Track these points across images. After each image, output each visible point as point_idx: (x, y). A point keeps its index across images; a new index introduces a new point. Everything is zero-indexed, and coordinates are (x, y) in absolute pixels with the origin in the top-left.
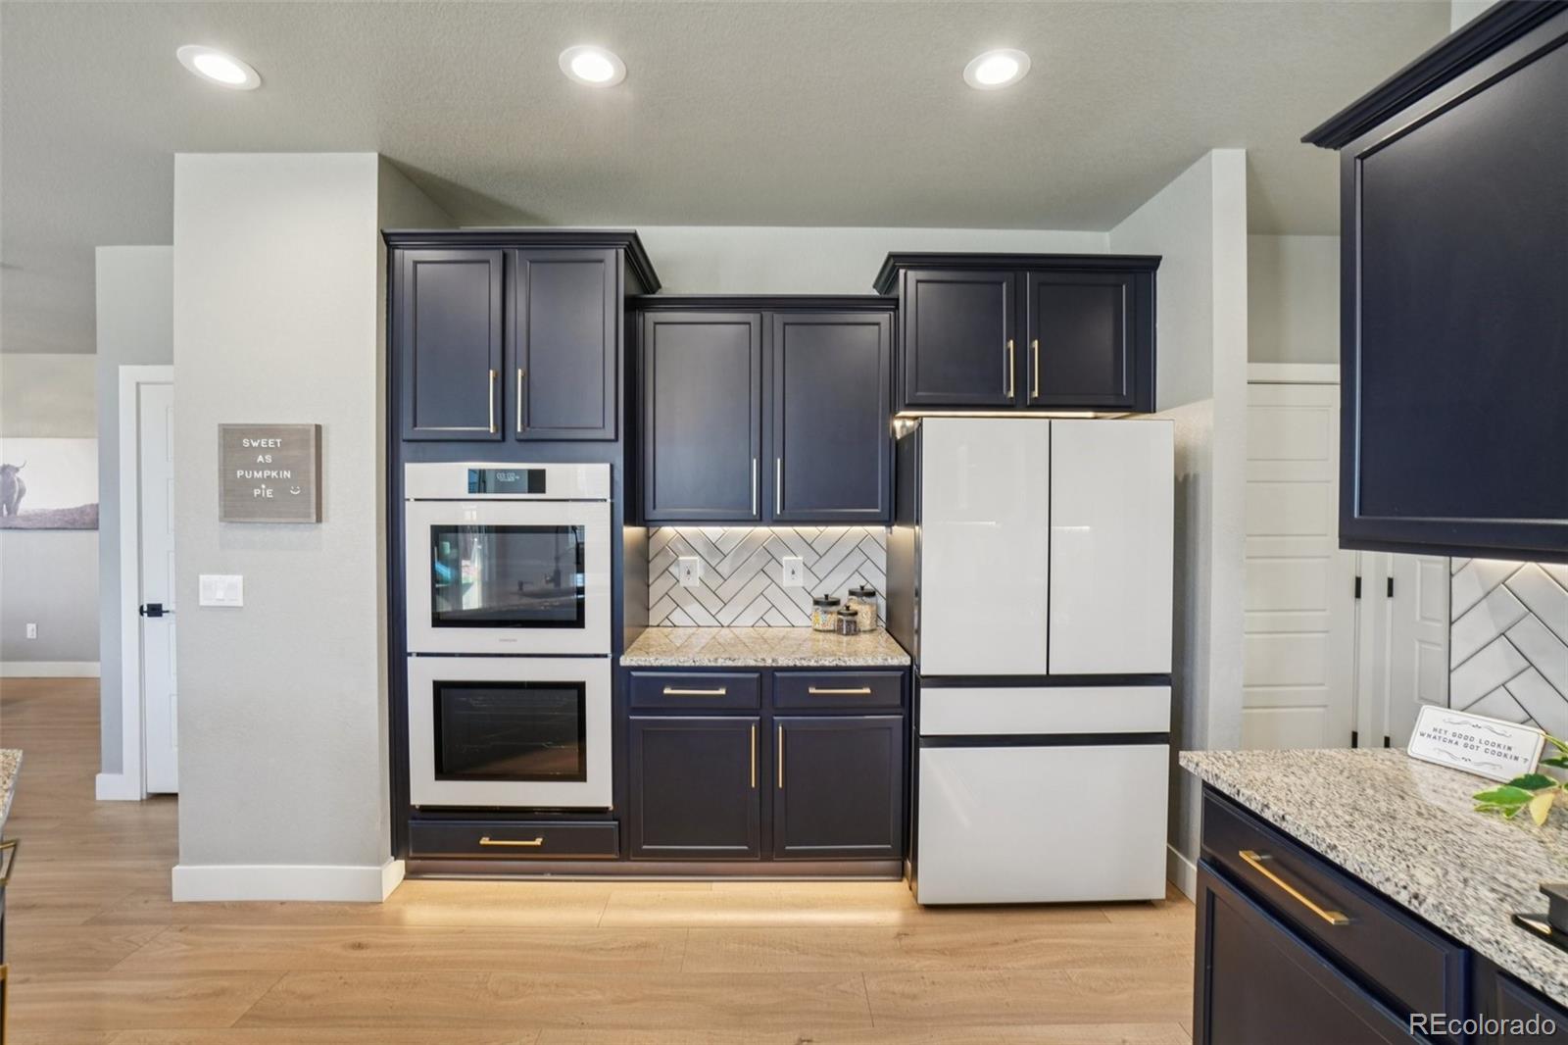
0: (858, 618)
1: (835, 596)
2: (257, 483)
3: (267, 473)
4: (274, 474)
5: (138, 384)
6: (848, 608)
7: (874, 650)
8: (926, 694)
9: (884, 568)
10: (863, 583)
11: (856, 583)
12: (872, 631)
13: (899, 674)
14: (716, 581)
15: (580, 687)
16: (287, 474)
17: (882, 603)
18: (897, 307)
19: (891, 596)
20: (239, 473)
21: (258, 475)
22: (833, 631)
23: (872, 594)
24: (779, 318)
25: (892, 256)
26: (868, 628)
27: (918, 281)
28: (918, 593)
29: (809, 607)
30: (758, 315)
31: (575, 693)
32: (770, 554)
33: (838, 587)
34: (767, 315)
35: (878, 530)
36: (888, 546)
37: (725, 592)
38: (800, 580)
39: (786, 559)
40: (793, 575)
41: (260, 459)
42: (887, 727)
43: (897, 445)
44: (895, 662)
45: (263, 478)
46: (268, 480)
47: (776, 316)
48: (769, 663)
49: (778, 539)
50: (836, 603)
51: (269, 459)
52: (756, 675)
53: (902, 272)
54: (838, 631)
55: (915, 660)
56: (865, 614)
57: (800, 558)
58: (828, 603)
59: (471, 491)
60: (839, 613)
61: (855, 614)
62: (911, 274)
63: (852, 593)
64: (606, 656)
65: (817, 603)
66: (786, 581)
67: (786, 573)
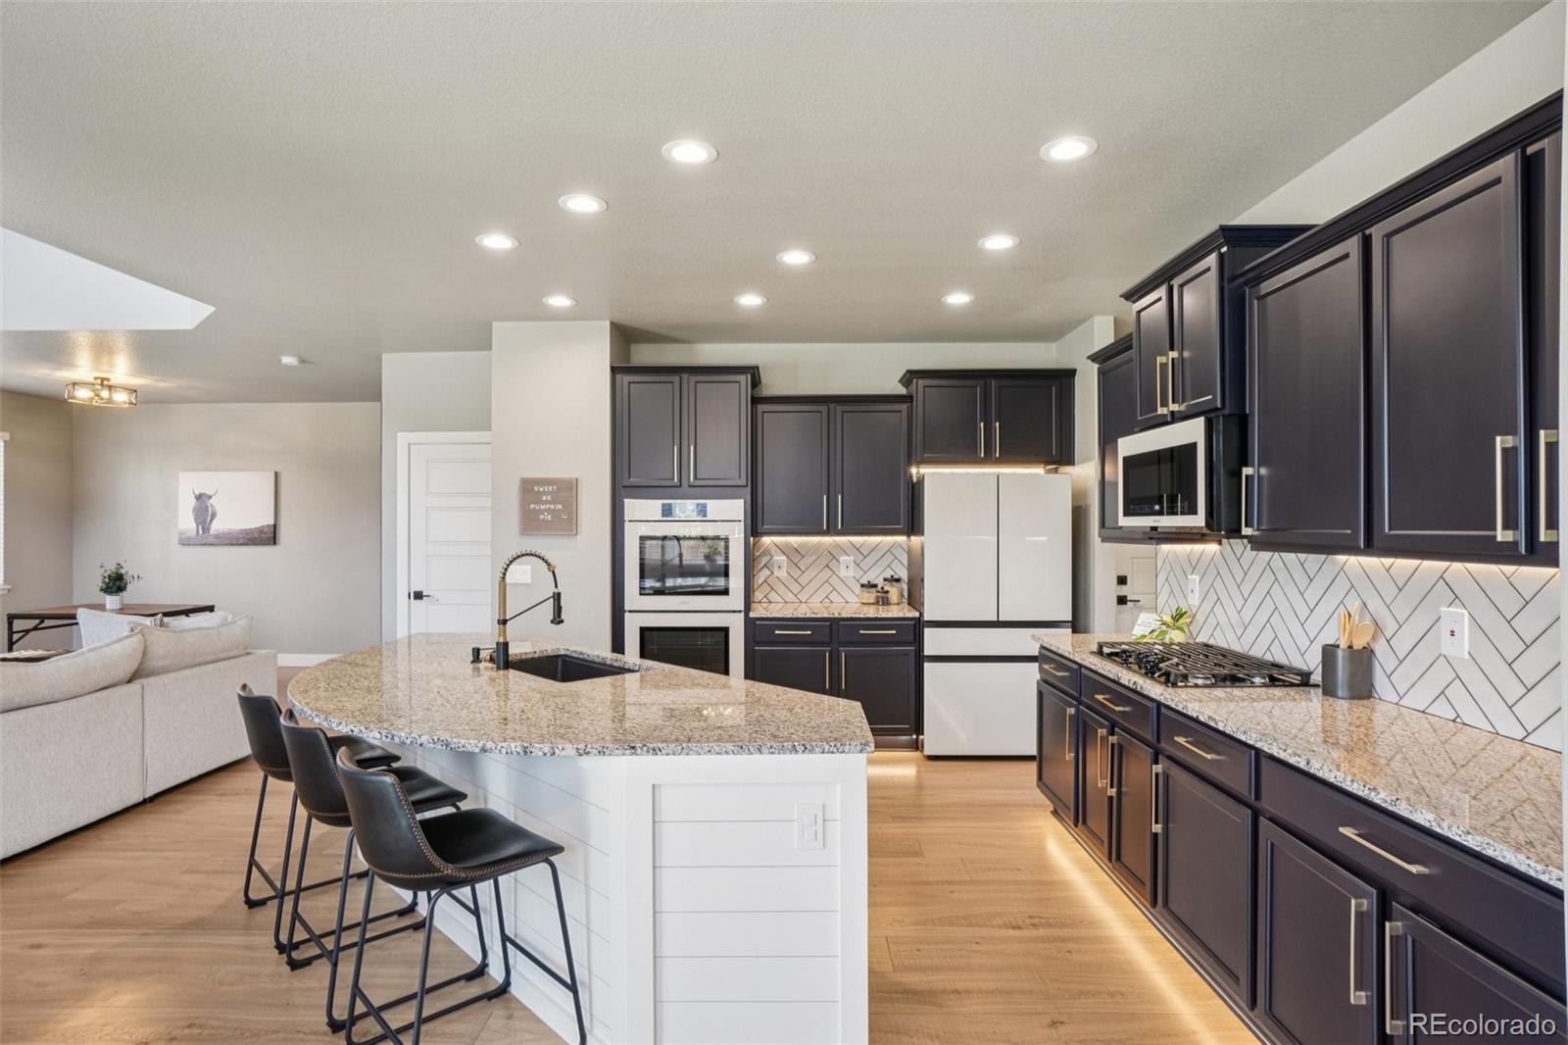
0: (889, 595)
1: (875, 582)
2: (542, 512)
3: (548, 506)
4: (552, 507)
5: (409, 444)
6: (882, 588)
7: (899, 611)
8: (927, 631)
9: (906, 562)
10: (893, 574)
11: (888, 574)
12: (898, 604)
13: (913, 622)
14: (796, 573)
15: (726, 630)
16: (560, 507)
17: (905, 587)
18: (912, 401)
19: (910, 582)
20: (532, 506)
21: (543, 507)
22: (873, 604)
23: (898, 580)
24: (840, 408)
25: (908, 371)
26: (896, 602)
27: (925, 387)
28: (923, 580)
29: (858, 589)
30: (826, 407)
31: (723, 634)
32: (833, 555)
33: (876, 576)
34: (832, 406)
35: (902, 539)
36: (909, 549)
37: (803, 580)
38: (851, 573)
39: (843, 558)
40: (847, 569)
41: (544, 498)
42: (906, 654)
43: (913, 487)
44: (910, 615)
45: (545, 510)
46: (549, 510)
47: (838, 407)
48: (836, 615)
49: (837, 546)
50: (875, 586)
51: (549, 498)
52: (828, 623)
53: (915, 380)
54: (877, 603)
55: (921, 614)
56: (894, 593)
57: (852, 558)
58: (872, 586)
59: (663, 516)
60: (878, 592)
61: (887, 592)
62: (920, 382)
63: (885, 580)
64: (740, 611)
65: (863, 586)
66: (843, 573)
67: (843, 567)
